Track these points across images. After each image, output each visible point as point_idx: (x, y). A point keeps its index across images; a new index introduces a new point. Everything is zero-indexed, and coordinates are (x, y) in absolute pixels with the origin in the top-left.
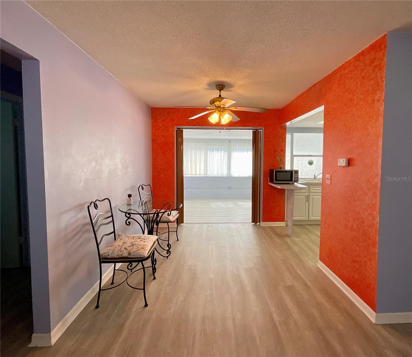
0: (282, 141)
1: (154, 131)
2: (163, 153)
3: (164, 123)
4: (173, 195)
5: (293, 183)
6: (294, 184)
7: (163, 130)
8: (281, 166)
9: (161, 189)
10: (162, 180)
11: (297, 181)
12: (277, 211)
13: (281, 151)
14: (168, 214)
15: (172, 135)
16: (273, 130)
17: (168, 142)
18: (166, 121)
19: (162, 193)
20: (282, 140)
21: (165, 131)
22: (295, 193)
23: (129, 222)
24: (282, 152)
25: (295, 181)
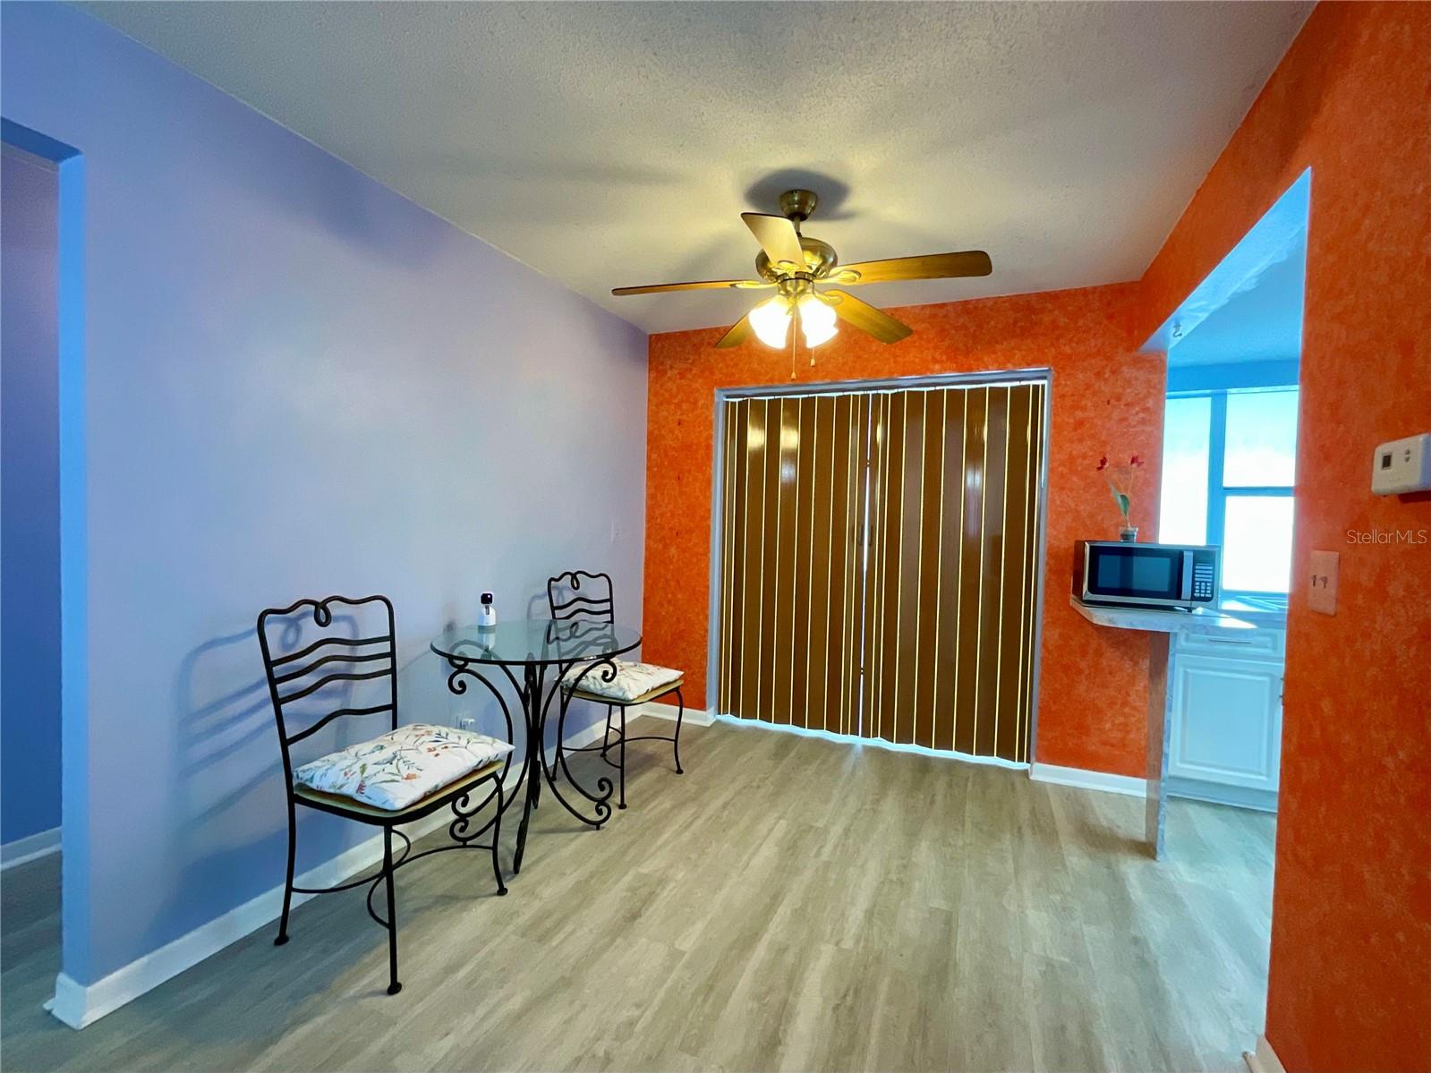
0: (1143, 422)
1: (654, 408)
2: (679, 478)
3: (683, 381)
4: (701, 617)
5: (1190, 610)
6: (1194, 612)
7: (678, 405)
8: (1130, 529)
9: (670, 596)
10: (672, 567)
11: (1207, 600)
12: (1108, 726)
13: (1133, 462)
14: (606, 673)
15: (707, 417)
16: (1098, 374)
17: (695, 442)
18: (689, 376)
19: (671, 609)
20: (1141, 415)
21: (685, 406)
22: (1183, 651)
23: (462, 684)
24: (1134, 465)
25: (1193, 598)
